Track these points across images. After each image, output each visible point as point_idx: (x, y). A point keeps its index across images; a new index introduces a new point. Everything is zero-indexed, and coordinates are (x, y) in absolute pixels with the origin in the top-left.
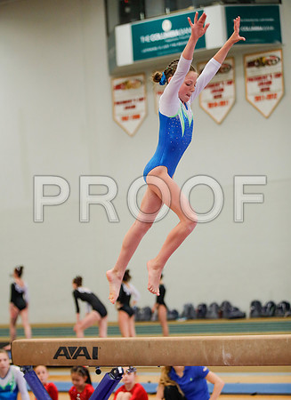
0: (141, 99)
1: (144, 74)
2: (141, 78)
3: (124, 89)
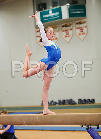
3: (39, 32)
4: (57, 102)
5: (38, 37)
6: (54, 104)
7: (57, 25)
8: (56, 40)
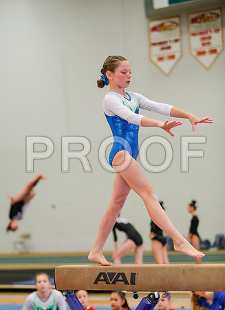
0: (176, 41)
1: (178, 16)
2: (176, 20)
3: (160, 31)
4: (212, 240)
5: (154, 44)
6: (203, 246)
7: (218, 12)
8: (214, 55)
